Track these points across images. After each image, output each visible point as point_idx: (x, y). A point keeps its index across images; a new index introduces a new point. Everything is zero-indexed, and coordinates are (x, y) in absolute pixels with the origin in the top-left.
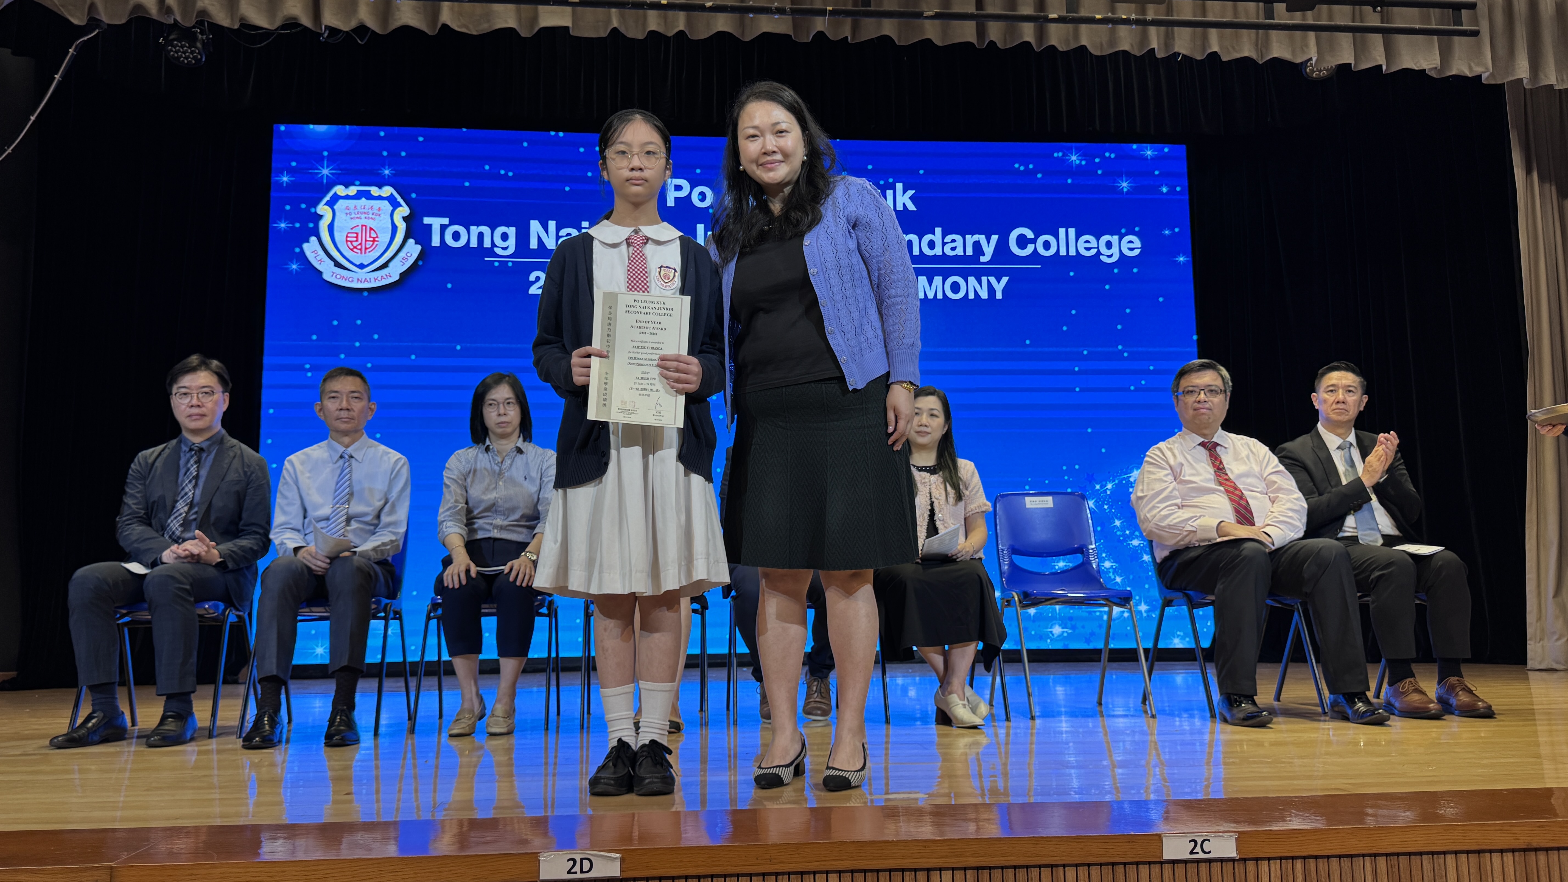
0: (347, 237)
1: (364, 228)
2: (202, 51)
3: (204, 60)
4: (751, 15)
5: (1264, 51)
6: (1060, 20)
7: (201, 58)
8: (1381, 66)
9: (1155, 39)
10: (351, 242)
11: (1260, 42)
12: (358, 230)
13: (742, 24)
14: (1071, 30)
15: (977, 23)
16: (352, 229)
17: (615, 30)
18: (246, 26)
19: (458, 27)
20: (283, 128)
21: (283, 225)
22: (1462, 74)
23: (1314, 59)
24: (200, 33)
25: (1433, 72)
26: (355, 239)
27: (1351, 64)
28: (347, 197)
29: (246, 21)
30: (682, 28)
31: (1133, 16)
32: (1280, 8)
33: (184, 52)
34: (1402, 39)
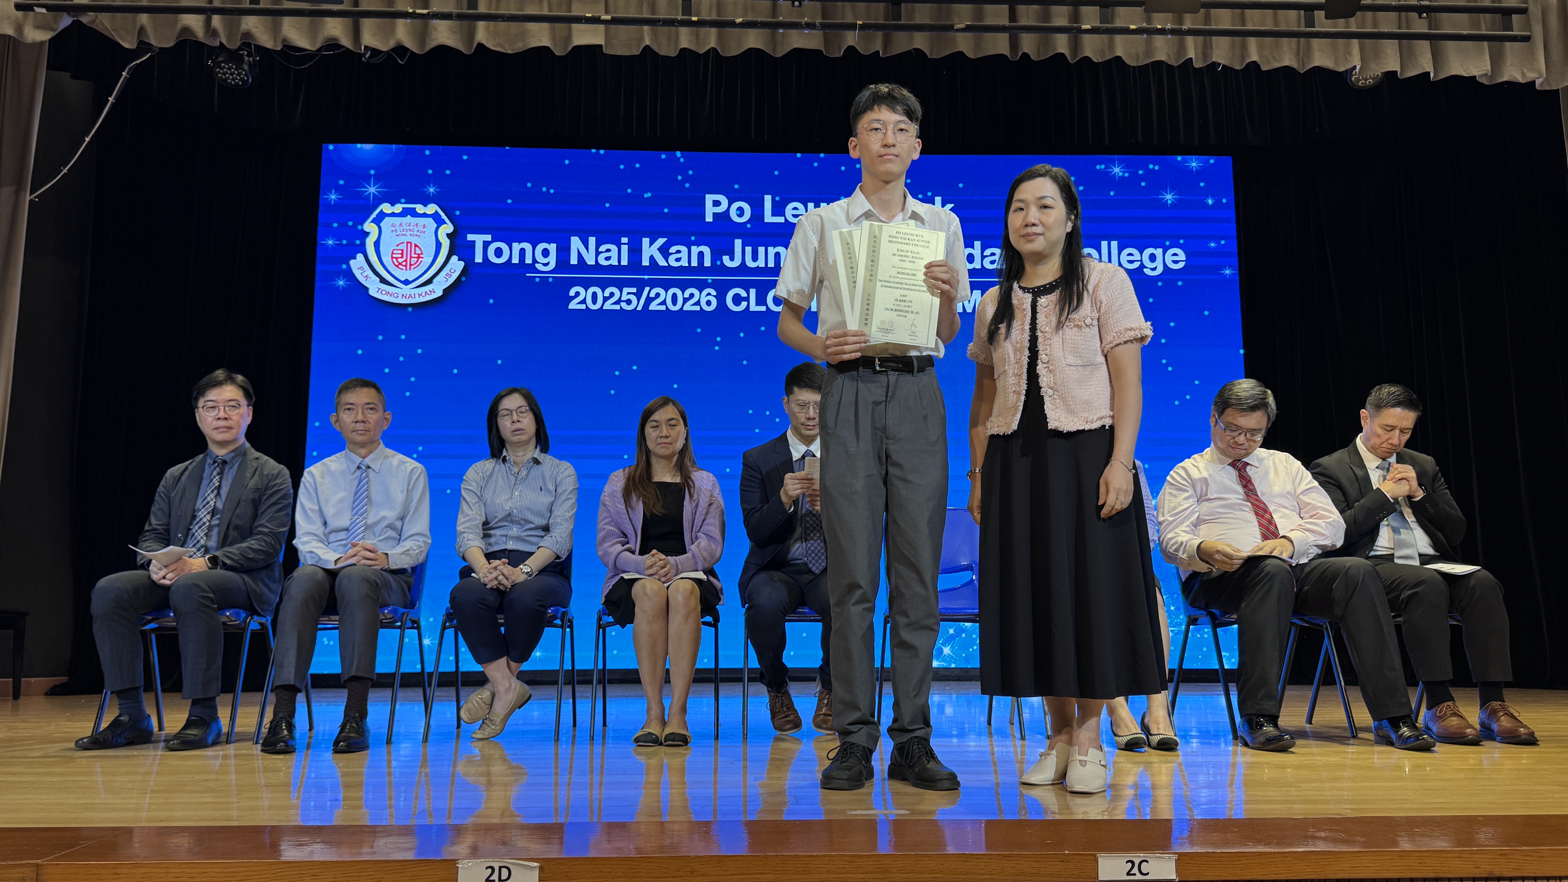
0: (393, 253)
1: (409, 245)
2: (249, 74)
3: (250, 81)
4: (781, 31)
5: (1305, 59)
6: (1094, 31)
7: (248, 79)
8: (1428, 73)
9: (1192, 49)
10: (397, 258)
11: (1301, 52)
12: (403, 247)
13: (773, 40)
14: (1106, 41)
15: (1010, 36)
16: (397, 246)
17: (647, 48)
18: (289, 48)
19: (494, 46)
20: (331, 147)
21: (330, 242)
22: (1515, 81)
23: (1358, 67)
24: (247, 55)
25: (1483, 79)
26: (400, 256)
27: (1397, 72)
28: (393, 215)
29: (288, 42)
30: (713, 44)
31: (1169, 26)
32: (1320, 14)
33: (232, 74)
34: (1450, 45)
